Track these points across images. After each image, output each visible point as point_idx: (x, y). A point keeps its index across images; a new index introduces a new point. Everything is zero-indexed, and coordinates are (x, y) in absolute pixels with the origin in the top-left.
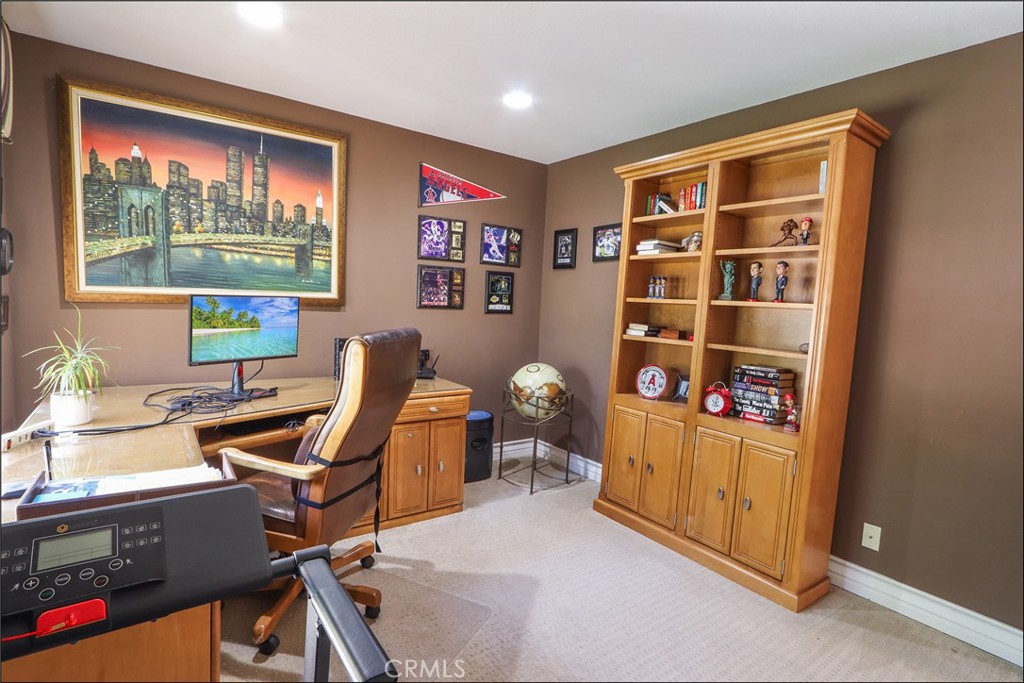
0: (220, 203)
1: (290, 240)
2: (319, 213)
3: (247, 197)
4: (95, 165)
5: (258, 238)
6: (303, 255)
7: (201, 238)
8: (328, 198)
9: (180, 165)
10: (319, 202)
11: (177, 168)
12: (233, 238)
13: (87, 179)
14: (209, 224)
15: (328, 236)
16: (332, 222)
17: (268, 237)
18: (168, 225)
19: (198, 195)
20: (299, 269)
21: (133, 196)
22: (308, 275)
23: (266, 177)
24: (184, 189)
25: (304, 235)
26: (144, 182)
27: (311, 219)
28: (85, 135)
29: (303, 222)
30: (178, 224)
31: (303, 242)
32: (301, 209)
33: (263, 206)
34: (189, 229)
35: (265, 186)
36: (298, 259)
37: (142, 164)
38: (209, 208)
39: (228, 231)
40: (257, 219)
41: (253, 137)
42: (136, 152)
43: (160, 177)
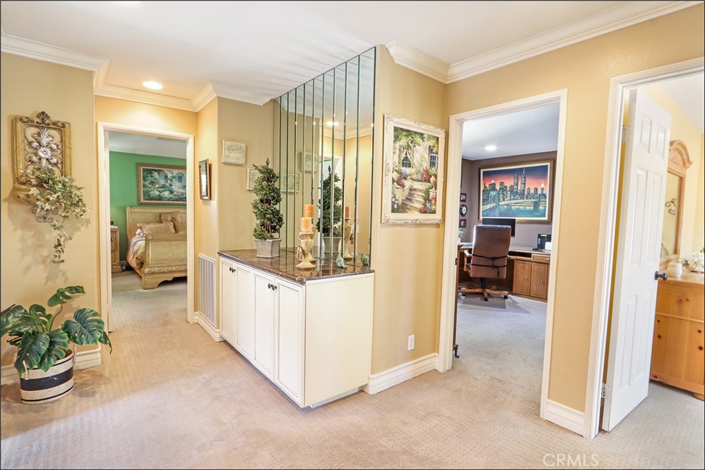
0: (512, 191)
1: (532, 200)
2: (542, 189)
3: (519, 188)
4: (485, 187)
5: (522, 201)
6: (536, 205)
7: (506, 202)
8: (545, 184)
10: (543, 186)
11: (502, 183)
12: (515, 201)
13: (483, 191)
14: (509, 198)
15: (546, 197)
16: (547, 192)
17: (525, 200)
18: (499, 199)
19: (506, 190)
20: (534, 210)
21: (493, 193)
22: (538, 212)
23: (525, 181)
24: (503, 189)
25: (537, 198)
26: (494, 189)
27: (539, 192)
28: (483, 180)
29: (537, 193)
30: (501, 199)
31: (536, 200)
32: (536, 189)
33: (524, 190)
34: (504, 200)
35: (525, 184)
36: (534, 206)
37: (494, 184)
38: (509, 193)
39: (514, 199)
40: (522, 195)
41: (522, 169)
42: (493, 182)
43: (498, 187)
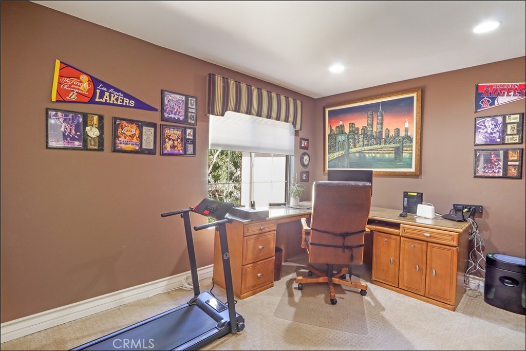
0: (365, 134)
1: (392, 145)
2: (407, 130)
3: (375, 130)
4: (331, 130)
5: (378, 146)
6: (398, 151)
7: (358, 149)
8: (411, 122)
9: (353, 124)
10: (407, 125)
11: (352, 125)
12: (369, 147)
13: (329, 135)
14: (361, 143)
15: (411, 141)
16: (413, 133)
17: (383, 145)
18: (349, 145)
19: (357, 134)
20: (396, 158)
21: (341, 138)
22: (401, 161)
23: (382, 120)
24: (354, 132)
25: (399, 142)
26: (343, 133)
27: (402, 134)
28: (329, 122)
29: (398, 136)
30: (352, 145)
31: (398, 145)
32: (398, 130)
33: (381, 132)
34: (355, 147)
35: (382, 124)
36: (396, 153)
37: (342, 126)
38: (361, 137)
39: (367, 145)
40: (378, 139)
41: (377, 105)
42: (341, 123)
43: (347, 130)
